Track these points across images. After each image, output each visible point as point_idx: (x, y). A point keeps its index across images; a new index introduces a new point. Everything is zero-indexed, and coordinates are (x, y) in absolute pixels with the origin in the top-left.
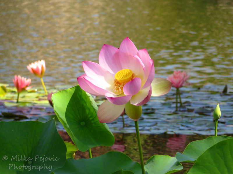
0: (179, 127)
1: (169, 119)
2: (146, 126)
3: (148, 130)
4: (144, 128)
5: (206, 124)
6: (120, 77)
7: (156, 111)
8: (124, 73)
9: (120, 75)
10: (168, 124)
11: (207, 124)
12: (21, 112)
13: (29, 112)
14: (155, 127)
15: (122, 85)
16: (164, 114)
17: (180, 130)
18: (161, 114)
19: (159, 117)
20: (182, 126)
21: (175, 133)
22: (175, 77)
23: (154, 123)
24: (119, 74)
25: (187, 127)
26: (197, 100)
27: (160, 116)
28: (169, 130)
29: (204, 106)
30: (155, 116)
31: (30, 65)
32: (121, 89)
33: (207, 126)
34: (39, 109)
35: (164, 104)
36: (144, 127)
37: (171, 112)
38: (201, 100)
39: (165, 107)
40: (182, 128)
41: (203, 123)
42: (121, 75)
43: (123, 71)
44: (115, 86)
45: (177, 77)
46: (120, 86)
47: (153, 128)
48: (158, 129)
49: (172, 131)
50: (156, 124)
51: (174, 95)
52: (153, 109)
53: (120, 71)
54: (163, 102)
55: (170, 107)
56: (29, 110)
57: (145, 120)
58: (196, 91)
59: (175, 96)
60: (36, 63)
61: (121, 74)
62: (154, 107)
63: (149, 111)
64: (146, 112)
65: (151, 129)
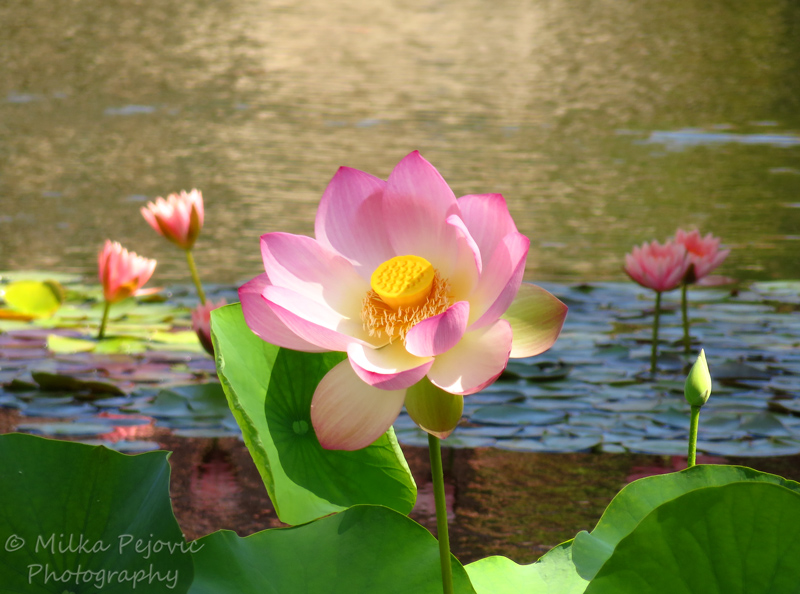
0: (643, 430)
1: (612, 401)
2: (531, 424)
3: (537, 439)
4: (522, 430)
5: (739, 418)
6: (388, 286)
7: (574, 373)
8: (402, 269)
9: (389, 275)
10: (607, 417)
11: (744, 420)
12: (102, 371)
13: (129, 371)
14: (562, 427)
15: (397, 315)
16: (598, 384)
17: (649, 438)
18: (586, 382)
19: (579, 393)
20: (657, 424)
21: (628, 450)
22: (654, 253)
23: (561, 414)
24: (385, 275)
25: (674, 428)
26: (722, 335)
27: (584, 390)
28: (608, 438)
29: (745, 354)
30: (566, 389)
31: (151, 205)
32: (393, 329)
33: (741, 427)
34: (167, 362)
35: (605, 348)
36: (521, 427)
37: (624, 375)
38: (737, 333)
39: (609, 358)
40: (654, 431)
41: (731, 414)
42: (392, 278)
43: (399, 264)
44: (371, 317)
45: (663, 255)
46: (391, 320)
47: (552, 430)
48: (573, 436)
49: (618, 444)
50: (567, 417)
51: (645, 314)
52: (562, 365)
53: (389, 263)
54: (603, 339)
55: (625, 359)
56: (133, 364)
57: (531, 403)
58: (725, 301)
59: (651, 319)
60: (172, 198)
61: (394, 273)
62: (567, 359)
63: (548, 372)
64: (537, 374)
65: (545, 433)
